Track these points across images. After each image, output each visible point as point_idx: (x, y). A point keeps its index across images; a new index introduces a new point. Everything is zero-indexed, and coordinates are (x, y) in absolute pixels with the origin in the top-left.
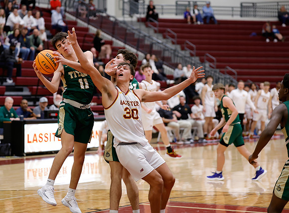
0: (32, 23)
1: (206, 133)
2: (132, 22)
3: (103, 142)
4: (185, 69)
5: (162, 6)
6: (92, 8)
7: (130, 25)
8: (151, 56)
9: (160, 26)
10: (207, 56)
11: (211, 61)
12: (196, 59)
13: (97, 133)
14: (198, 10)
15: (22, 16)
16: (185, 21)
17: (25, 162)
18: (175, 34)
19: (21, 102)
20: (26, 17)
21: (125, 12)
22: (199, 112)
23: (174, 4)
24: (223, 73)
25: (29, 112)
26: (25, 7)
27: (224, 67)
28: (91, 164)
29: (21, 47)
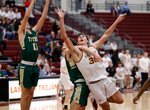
0: (13, 16)
1: (125, 85)
2: (77, 15)
3: (60, 92)
4: (112, 44)
5: (97, 4)
6: (51, 6)
7: (76, 16)
8: (90, 36)
9: (95, 17)
10: (126, 36)
11: (128, 39)
12: (119, 38)
13: (55, 86)
14: (120, 7)
15: (7, 12)
16: (111, 14)
17: (10, 105)
18: (105, 22)
19: (6, 67)
20: (9, 12)
21: (73, 8)
22: (120, 72)
23: (104, 3)
24: (136, 46)
25: (12, 73)
26: (8, 6)
27: (136, 43)
28: (52, 106)
29: (6, 31)
